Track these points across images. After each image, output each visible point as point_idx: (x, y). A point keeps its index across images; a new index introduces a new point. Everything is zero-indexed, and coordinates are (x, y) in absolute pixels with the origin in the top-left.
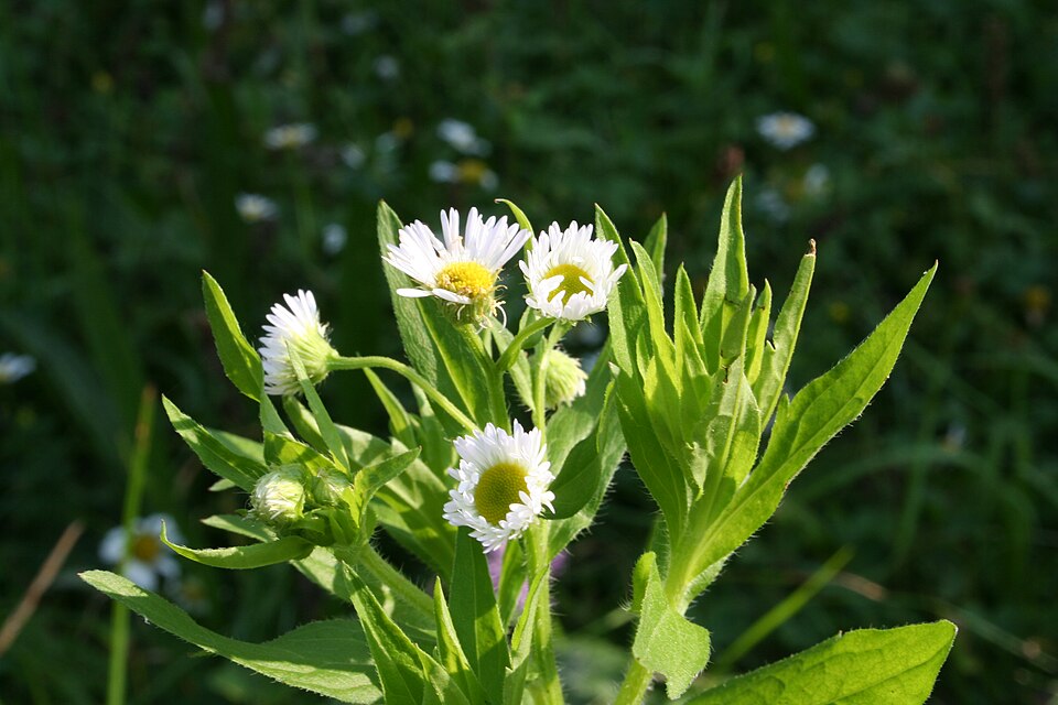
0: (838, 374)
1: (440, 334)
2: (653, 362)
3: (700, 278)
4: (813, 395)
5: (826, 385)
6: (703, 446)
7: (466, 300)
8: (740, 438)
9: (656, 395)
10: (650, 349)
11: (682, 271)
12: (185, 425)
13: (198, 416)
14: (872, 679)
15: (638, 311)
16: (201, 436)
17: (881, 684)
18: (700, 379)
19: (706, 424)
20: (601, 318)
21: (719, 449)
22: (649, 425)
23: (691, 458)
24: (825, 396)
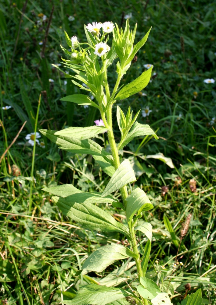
0: (141, 42)
1: (92, 40)
2: (118, 39)
3: (124, 30)
4: (138, 44)
5: (139, 43)
6: (124, 48)
7: (96, 32)
8: (129, 48)
9: (119, 44)
10: (118, 38)
11: (121, 28)
12: (63, 48)
13: (64, 47)
14: (145, 77)
15: (116, 34)
16: (65, 50)
17: (146, 77)
18: (124, 40)
19: (124, 44)
20: (112, 33)
21: (126, 49)
22: (118, 48)
23: (123, 49)
24: (139, 44)
